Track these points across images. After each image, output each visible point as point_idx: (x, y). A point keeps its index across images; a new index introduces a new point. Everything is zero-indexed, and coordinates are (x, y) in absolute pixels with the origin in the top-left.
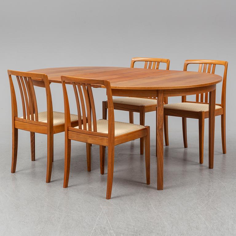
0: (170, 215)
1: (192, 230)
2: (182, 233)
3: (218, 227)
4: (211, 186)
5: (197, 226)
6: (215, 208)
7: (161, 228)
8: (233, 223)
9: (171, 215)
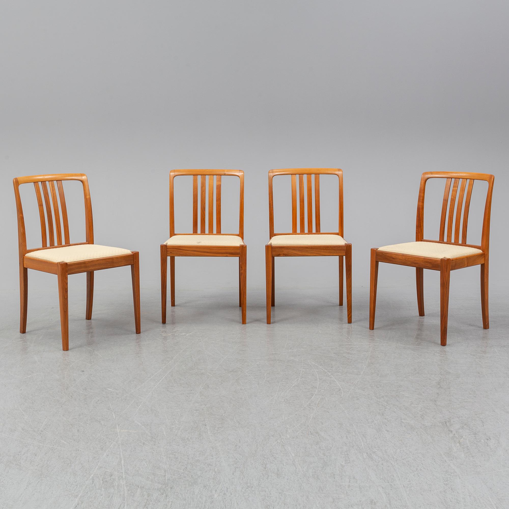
0: (236, 446)
1: (267, 478)
2: (249, 484)
3: (315, 472)
4: (316, 388)
5: (278, 470)
6: (317, 433)
7: (213, 473)
8: (343, 464)
9: (238, 447)
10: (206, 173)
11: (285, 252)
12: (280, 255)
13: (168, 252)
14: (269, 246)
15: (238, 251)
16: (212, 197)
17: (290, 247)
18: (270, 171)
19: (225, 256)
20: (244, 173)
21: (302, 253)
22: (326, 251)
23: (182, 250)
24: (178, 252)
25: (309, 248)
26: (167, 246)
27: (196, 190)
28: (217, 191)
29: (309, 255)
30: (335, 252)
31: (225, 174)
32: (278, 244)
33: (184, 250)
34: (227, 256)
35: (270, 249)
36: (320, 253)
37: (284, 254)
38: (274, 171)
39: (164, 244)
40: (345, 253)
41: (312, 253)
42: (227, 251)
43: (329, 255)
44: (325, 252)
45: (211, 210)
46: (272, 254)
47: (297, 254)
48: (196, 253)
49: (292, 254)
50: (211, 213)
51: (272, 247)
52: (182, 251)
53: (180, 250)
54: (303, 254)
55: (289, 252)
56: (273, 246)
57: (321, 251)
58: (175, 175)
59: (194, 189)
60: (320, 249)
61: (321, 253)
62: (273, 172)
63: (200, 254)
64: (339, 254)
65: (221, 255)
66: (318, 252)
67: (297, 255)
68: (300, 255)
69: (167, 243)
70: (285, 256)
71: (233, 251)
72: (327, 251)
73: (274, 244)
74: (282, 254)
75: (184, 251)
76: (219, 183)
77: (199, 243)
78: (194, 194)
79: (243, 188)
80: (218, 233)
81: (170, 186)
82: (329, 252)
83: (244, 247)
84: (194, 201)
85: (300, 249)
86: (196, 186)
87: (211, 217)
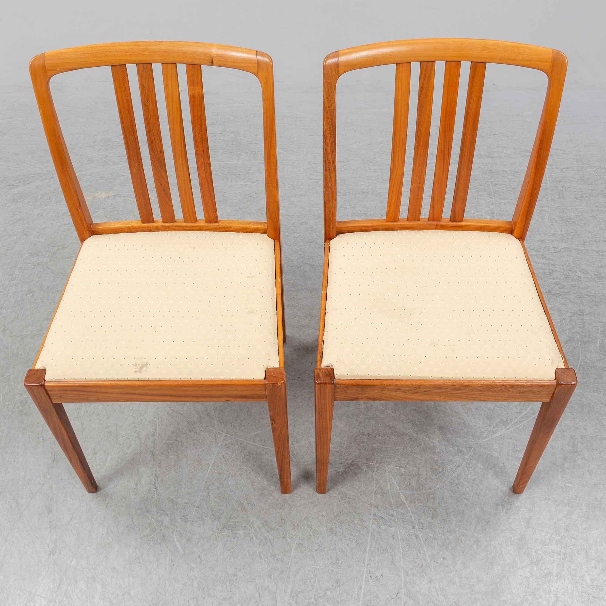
10: (151, 58)
12: (357, 399)
13: (53, 396)
14: (325, 384)
15: (262, 393)
19: (224, 400)
26: (46, 385)
31: (212, 61)
32: (353, 376)
34: (228, 401)
37: (368, 398)
42: (228, 393)
44: (491, 396)
51: (335, 386)
55: (384, 395)
56: (338, 382)
65: (209, 399)
71: (245, 393)
72: (499, 394)
74: (364, 397)
77: (140, 372)
78: (125, 124)
79: (272, 115)
80: (210, 222)
81: (42, 111)
82: (503, 396)
83: (279, 386)
84: (128, 147)
85: (417, 389)
86: (125, 99)
87: (185, 186)
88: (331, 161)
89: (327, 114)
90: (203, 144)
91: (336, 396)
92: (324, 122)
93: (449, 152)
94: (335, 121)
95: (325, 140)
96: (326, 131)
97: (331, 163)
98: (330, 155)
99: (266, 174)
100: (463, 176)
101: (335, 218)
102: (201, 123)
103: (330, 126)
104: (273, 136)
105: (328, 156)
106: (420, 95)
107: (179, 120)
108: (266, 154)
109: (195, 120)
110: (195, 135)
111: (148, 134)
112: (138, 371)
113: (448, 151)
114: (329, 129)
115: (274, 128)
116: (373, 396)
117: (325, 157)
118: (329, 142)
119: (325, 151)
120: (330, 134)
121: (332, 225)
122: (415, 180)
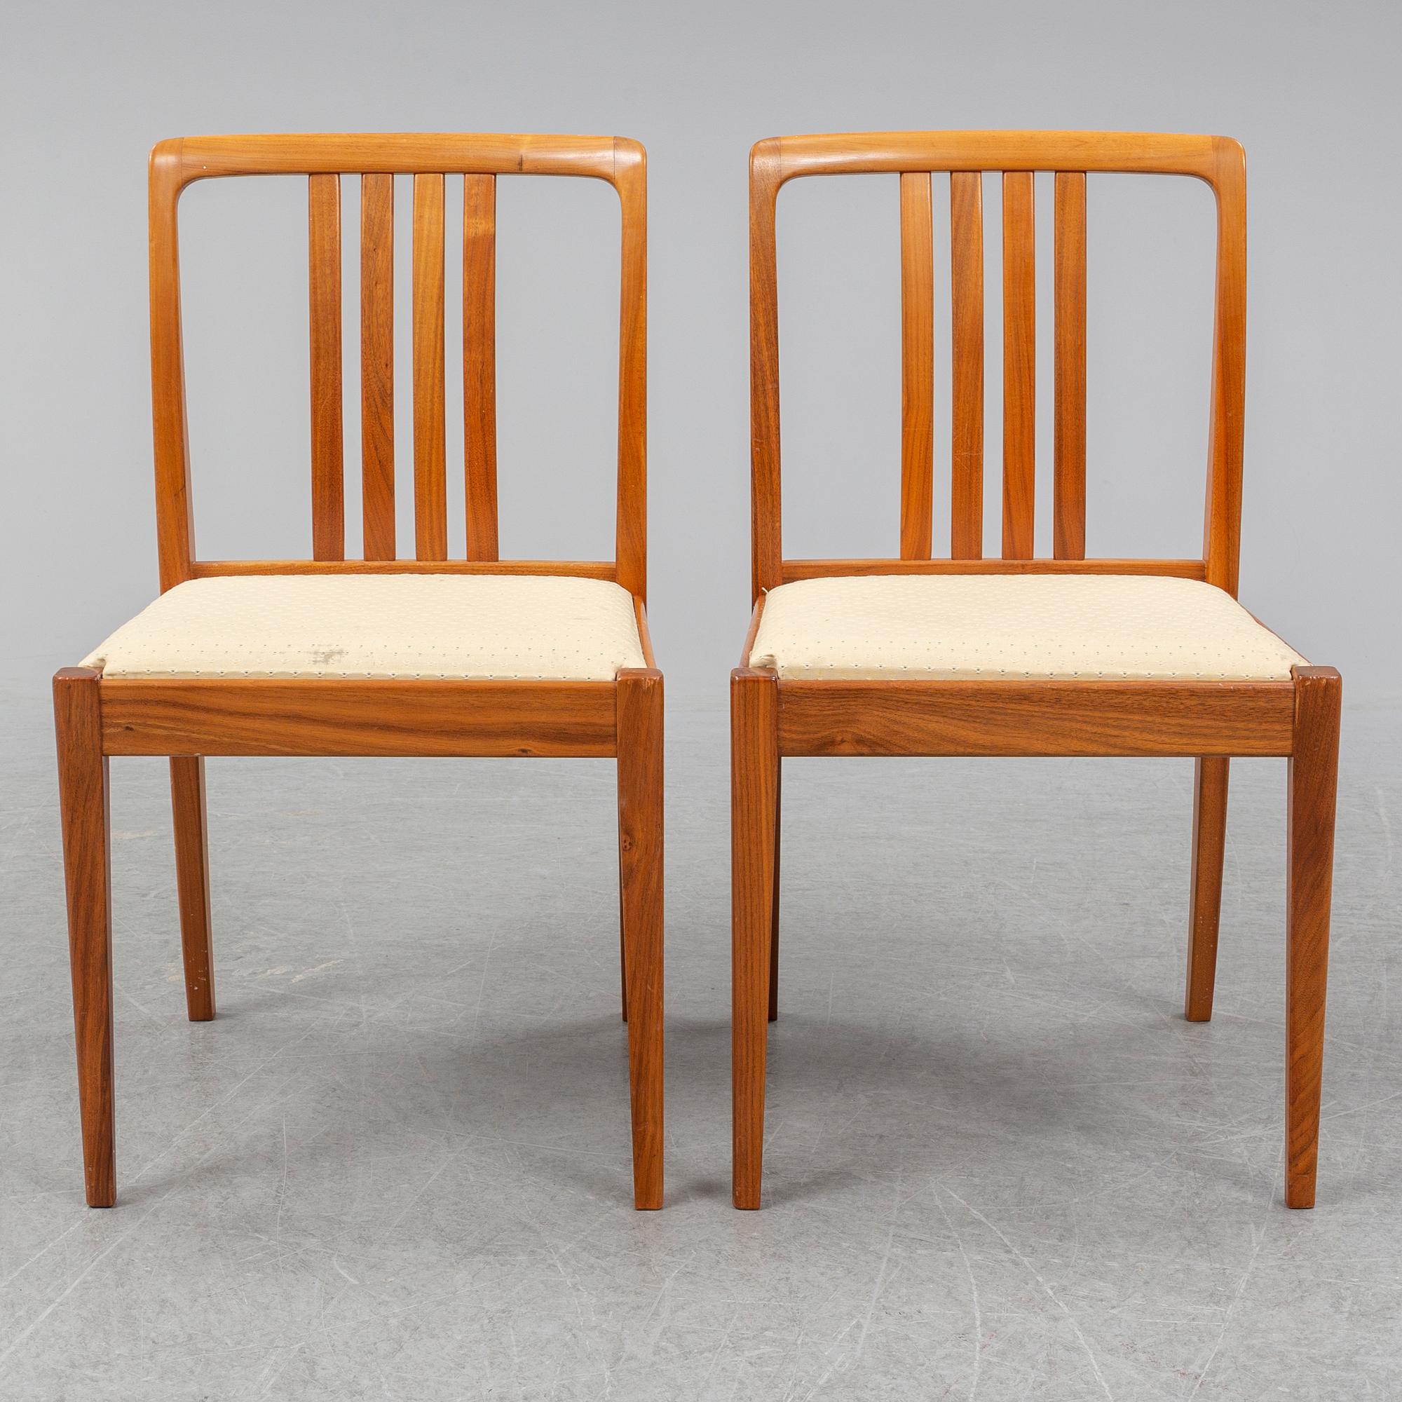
10: (394, 162)
11: (871, 722)
12: (832, 743)
13: (111, 726)
14: (756, 681)
15: (607, 718)
16: (433, 321)
17: (908, 691)
18: (761, 144)
19: (514, 750)
20: (644, 155)
21: (987, 733)
22: (1158, 720)
23: (207, 710)
24: (181, 726)
25: (1041, 700)
26: (103, 683)
27: (328, 271)
28: (469, 284)
29: (1039, 746)
30: (1227, 732)
31: (521, 164)
32: (821, 670)
33: (219, 711)
34: (524, 753)
35: (764, 704)
36: (1116, 733)
37: (859, 741)
38: (784, 142)
39: (81, 665)
40: (1289, 734)
41: (1064, 736)
42: (526, 717)
43: (1175, 748)
44: (1151, 731)
45: (433, 404)
46: (778, 738)
47: (953, 741)
48: (305, 730)
49: (919, 742)
50: (432, 427)
51: (779, 692)
52: (202, 716)
53: (189, 714)
54: (1000, 740)
55: (896, 728)
56: (786, 684)
57: (1125, 723)
58: (188, 173)
59: (313, 269)
60: (1114, 707)
61: (1126, 734)
62: (777, 150)
63: (339, 743)
64: (1252, 742)
65: (479, 744)
66: (1100, 730)
67: (952, 748)
68: (975, 745)
69: (103, 660)
70: (865, 750)
71: (565, 719)
72: (1166, 720)
73: (790, 670)
74: (848, 737)
75: (218, 719)
76: (482, 227)
77: (326, 661)
78: (319, 298)
79: (641, 257)
80: (480, 560)
81: (155, 245)
82: (1178, 729)
83: (648, 688)
84: (316, 350)
85: (973, 703)
86: (327, 243)
87: (430, 454)
88: (767, 367)
89: (757, 255)
90: (483, 345)
91: (783, 734)
92: (750, 273)
93: (1029, 368)
94: (775, 274)
95: (754, 314)
96: (755, 294)
97: (768, 373)
98: (766, 353)
99: (622, 401)
100: (1067, 429)
101: (777, 524)
102: (485, 298)
103: (765, 283)
104: (642, 307)
105: (759, 353)
106: (955, 239)
107: (436, 291)
108: (625, 350)
109: (471, 290)
110: (469, 326)
111: (366, 322)
112: (319, 661)
113: (1027, 366)
114: (761, 290)
115: (644, 288)
116: (869, 733)
117: (753, 354)
118: (761, 321)
119: (753, 341)
120: (764, 302)
121: (770, 546)
122: (960, 440)
